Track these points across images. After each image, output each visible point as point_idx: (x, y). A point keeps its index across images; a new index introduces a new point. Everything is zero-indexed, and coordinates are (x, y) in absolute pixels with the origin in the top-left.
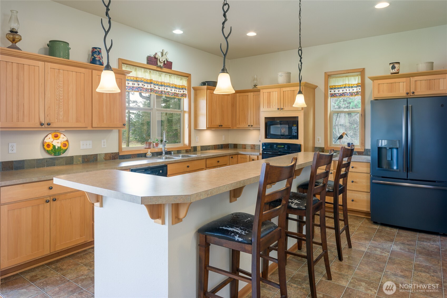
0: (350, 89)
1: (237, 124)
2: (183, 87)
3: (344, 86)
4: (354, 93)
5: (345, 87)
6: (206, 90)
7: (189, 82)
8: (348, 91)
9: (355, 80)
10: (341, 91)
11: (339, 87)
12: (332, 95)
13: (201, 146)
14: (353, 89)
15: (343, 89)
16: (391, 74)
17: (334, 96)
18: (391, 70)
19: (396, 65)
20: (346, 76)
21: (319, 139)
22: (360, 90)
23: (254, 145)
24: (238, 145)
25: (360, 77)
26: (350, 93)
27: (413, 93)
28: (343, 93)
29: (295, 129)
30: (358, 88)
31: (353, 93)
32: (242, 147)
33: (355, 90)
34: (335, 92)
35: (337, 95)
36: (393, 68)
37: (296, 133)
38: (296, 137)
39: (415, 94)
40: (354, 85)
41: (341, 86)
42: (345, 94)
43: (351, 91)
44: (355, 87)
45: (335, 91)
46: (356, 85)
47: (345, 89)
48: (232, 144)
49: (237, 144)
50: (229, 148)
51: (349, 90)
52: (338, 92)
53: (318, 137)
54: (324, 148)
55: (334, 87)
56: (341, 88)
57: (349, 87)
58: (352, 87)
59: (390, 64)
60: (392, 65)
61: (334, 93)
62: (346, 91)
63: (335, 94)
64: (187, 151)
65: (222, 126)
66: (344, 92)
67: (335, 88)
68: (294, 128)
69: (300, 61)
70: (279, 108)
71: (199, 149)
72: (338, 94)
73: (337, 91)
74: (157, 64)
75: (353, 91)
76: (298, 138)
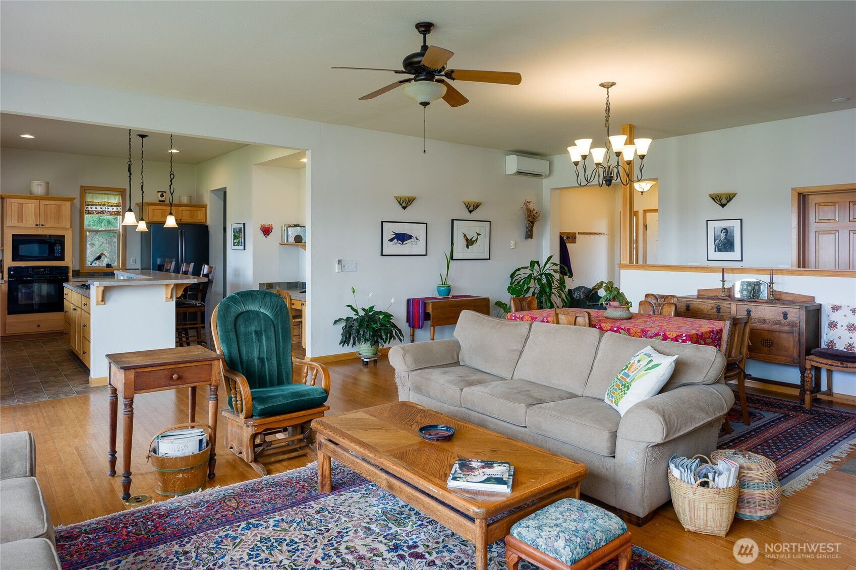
0: (110, 207)
5: (104, 205)
8: (107, 210)
9: (115, 199)
10: (99, 209)
11: (96, 204)
12: (89, 212)
14: (113, 207)
15: (101, 207)
16: (159, 201)
17: (91, 213)
18: (160, 198)
19: (164, 194)
20: (105, 194)
21: (72, 260)
22: (121, 210)
25: (120, 196)
26: (108, 211)
27: (181, 220)
28: (101, 211)
29: (59, 250)
30: (119, 208)
31: (113, 212)
33: (115, 210)
34: (92, 209)
35: (94, 212)
36: (162, 196)
37: (59, 253)
39: (182, 221)
41: (100, 204)
42: (103, 212)
43: (110, 209)
44: (115, 206)
46: (115, 204)
47: (104, 207)
52: (95, 210)
54: (79, 270)
55: (91, 203)
57: (108, 206)
58: (111, 206)
59: (158, 191)
60: (160, 194)
61: (90, 209)
62: (105, 210)
63: (92, 211)
66: (102, 210)
67: (92, 205)
70: (38, 224)
72: (96, 211)
73: (94, 208)
75: (112, 210)
76: (63, 260)
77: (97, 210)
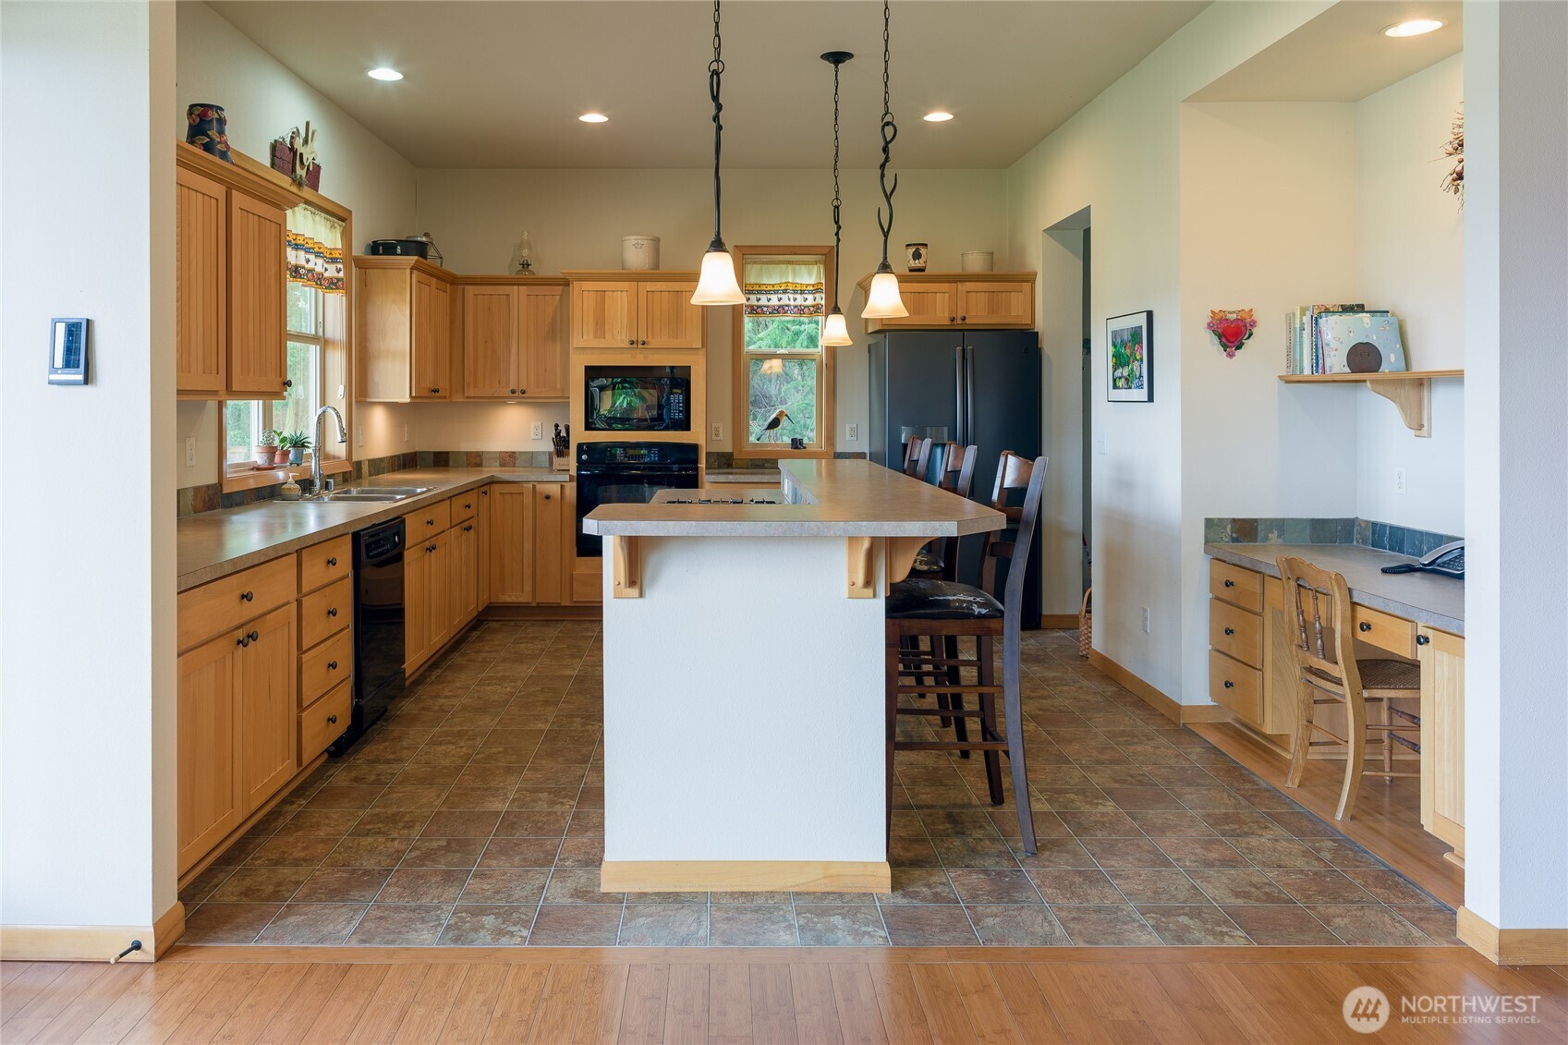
0: (798, 296)
1: (469, 385)
2: (334, 256)
3: (783, 288)
4: (807, 307)
5: (785, 292)
6: (408, 271)
7: (347, 236)
8: (792, 303)
9: (811, 275)
10: (774, 301)
11: (768, 289)
12: (752, 310)
13: (369, 460)
14: (806, 296)
15: (780, 296)
16: (911, 271)
17: (757, 313)
18: (912, 261)
19: (923, 251)
20: (789, 262)
21: (717, 429)
22: (823, 302)
23: (512, 455)
24: (451, 455)
25: (822, 267)
26: (795, 307)
27: (964, 319)
28: (779, 307)
29: (679, 403)
30: (818, 295)
31: (805, 307)
32: (468, 460)
33: (810, 302)
34: (760, 303)
35: (765, 309)
36: (917, 256)
37: (680, 411)
38: (685, 425)
39: (967, 321)
40: (808, 288)
41: (776, 288)
42: (786, 308)
43: (800, 301)
44: (809, 293)
45: (760, 299)
46: (811, 288)
47: (784, 297)
48: (429, 452)
49: (448, 453)
50: (416, 466)
51: (795, 299)
52: (766, 303)
53: (714, 425)
54: (732, 454)
55: (757, 288)
56: (776, 292)
57: (795, 292)
58: (802, 292)
59: (908, 245)
60: (911, 250)
61: (756, 303)
62: (788, 302)
63: (758, 307)
64: (346, 478)
65: (437, 391)
66: (781, 303)
67: (760, 292)
68: (677, 398)
70: (635, 339)
71: (365, 469)
72: (768, 307)
73: (764, 301)
74: (294, 170)
75: (804, 303)
76: (688, 428)
77: (771, 303)
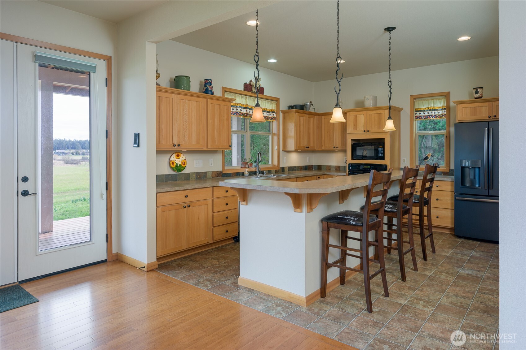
0: (436, 111)
1: (323, 146)
2: (272, 111)
3: (429, 109)
4: (440, 115)
5: (430, 110)
6: (294, 113)
7: (278, 106)
8: (433, 114)
9: (440, 103)
10: (426, 114)
11: (424, 110)
12: (417, 118)
13: (288, 167)
14: (438, 111)
15: (428, 112)
16: (475, 98)
17: (420, 119)
18: (475, 95)
19: (479, 90)
20: (432, 99)
21: (404, 160)
22: (445, 113)
23: (339, 167)
24: (322, 166)
25: (445, 100)
26: (435, 115)
27: (495, 116)
28: (428, 116)
29: (381, 151)
30: (443, 111)
31: (438, 115)
32: (327, 168)
33: (440, 113)
34: (421, 115)
35: (423, 117)
36: (477, 92)
37: (382, 154)
38: (383, 158)
39: (497, 117)
40: (440, 108)
41: (427, 109)
42: (431, 116)
43: (437, 113)
44: (440, 110)
45: (421, 114)
46: (441, 108)
47: (430, 112)
48: (316, 165)
49: (321, 166)
50: (313, 169)
51: (435, 113)
52: (423, 115)
53: (403, 159)
55: (420, 110)
56: (427, 110)
57: (435, 110)
58: (437, 110)
59: (474, 89)
61: (419, 115)
62: (432, 114)
63: (420, 116)
64: (276, 172)
65: (308, 147)
66: (429, 114)
67: (420, 111)
68: (380, 149)
69: (390, 91)
70: (366, 130)
71: (286, 170)
72: (424, 116)
73: (422, 114)
74: (252, 90)
75: (438, 114)
77: (425, 115)
